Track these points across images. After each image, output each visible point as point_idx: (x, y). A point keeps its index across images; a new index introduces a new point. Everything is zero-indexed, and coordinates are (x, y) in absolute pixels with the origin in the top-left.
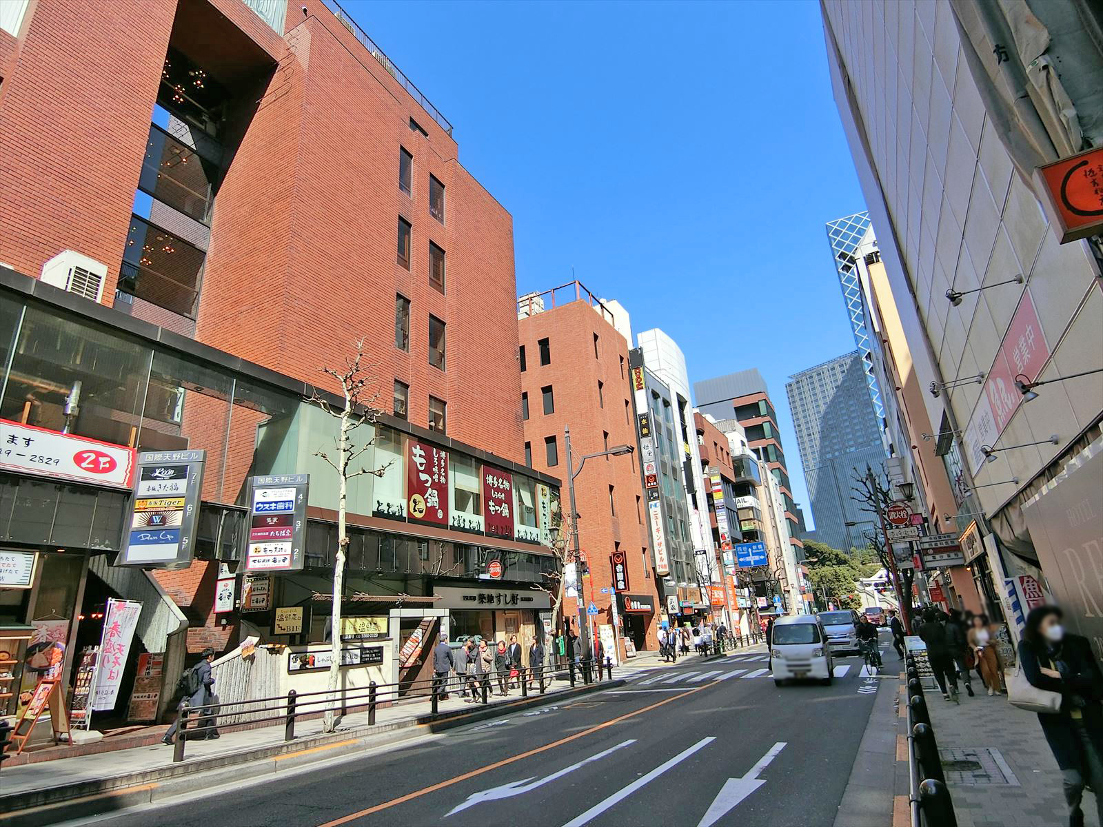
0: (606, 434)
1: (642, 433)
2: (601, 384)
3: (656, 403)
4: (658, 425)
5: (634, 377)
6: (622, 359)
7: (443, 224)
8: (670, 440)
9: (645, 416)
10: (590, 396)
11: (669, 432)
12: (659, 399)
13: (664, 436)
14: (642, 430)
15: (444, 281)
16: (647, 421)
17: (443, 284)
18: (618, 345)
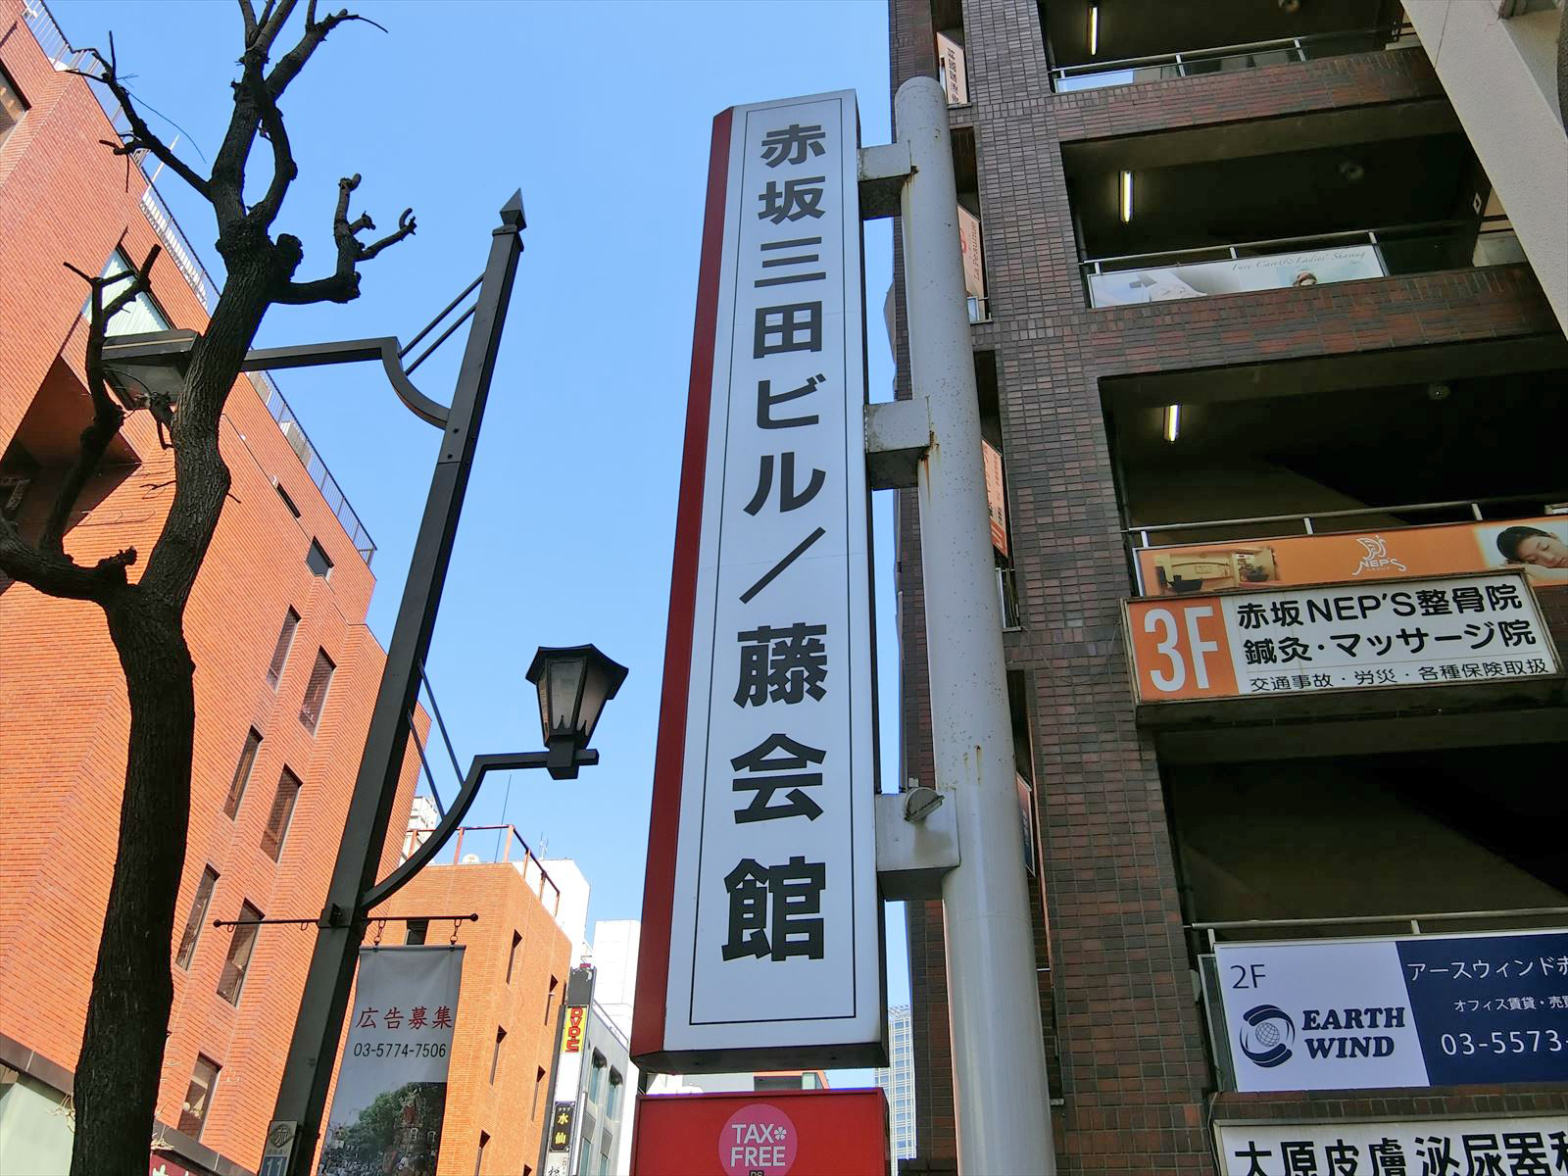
0: (485, 1138)
1: (554, 1140)
2: (501, 1034)
3: (596, 1075)
4: (589, 1122)
5: (568, 1024)
6: (554, 982)
7: (312, 734)
8: (605, 1156)
9: (568, 1109)
10: (476, 1058)
11: (607, 1139)
12: (603, 1069)
13: (595, 1147)
14: (554, 1135)
15: (283, 836)
16: (570, 1119)
17: (282, 840)
18: (553, 955)
